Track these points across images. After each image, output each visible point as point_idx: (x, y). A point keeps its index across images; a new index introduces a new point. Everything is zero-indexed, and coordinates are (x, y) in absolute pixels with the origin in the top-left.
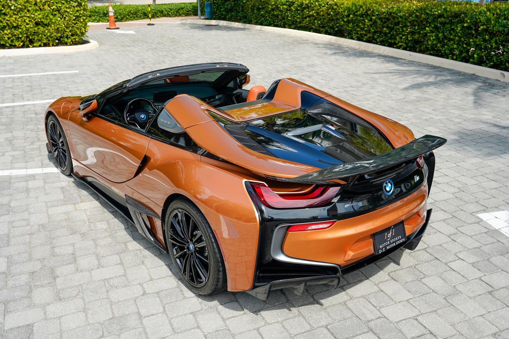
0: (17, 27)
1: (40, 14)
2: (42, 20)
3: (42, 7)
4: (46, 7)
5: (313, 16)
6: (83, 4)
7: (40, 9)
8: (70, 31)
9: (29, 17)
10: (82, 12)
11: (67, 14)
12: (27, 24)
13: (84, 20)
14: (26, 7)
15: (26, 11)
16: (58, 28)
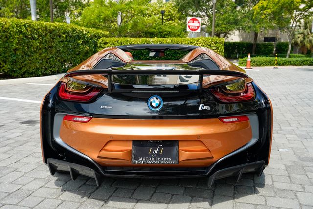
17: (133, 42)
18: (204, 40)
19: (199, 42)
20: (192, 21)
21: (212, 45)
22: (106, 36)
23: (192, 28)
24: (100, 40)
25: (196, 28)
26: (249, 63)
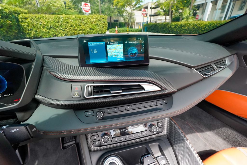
0: (84, 30)
1: (91, 26)
2: (92, 28)
3: (92, 23)
4: (93, 23)
5: (186, 29)
6: (105, 22)
7: (92, 24)
8: (101, 32)
9: (88, 26)
10: (105, 25)
11: (100, 26)
12: (87, 29)
13: (105, 28)
14: (87, 23)
15: (87, 24)
16: (97, 31)
17: (48, 18)
18: (96, 17)
19: (93, 18)
20: (85, 5)
21: (101, 20)
22: (26, 13)
23: (86, 10)
24: (20, 16)
25: (88, 10)
26: (116, 31)
